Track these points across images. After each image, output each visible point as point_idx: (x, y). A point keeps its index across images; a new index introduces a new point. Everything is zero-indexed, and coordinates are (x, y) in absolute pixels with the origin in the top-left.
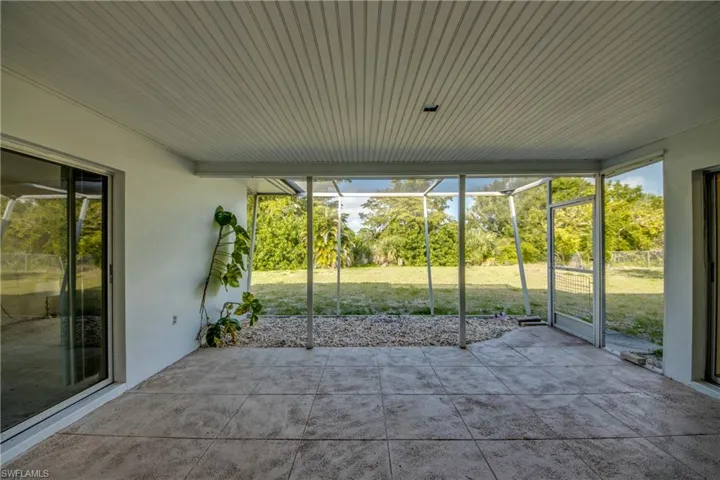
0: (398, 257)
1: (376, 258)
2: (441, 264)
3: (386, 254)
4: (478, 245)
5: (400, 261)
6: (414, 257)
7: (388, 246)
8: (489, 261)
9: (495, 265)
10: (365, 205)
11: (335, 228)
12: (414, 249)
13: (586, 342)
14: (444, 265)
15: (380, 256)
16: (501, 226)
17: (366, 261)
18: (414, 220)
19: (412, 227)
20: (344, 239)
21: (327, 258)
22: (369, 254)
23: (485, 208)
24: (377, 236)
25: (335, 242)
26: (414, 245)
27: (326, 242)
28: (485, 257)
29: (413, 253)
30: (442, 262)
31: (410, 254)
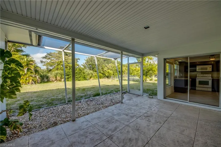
0: (61, 78)
1: (51, 79)
2: (78, 80)
3: (56, 77)
4: (89, 74)
5: (63, 80)
6: (68, 78)
7: (57, 74)
8: (92, 78)
9: (93, 80)
10: (44, 58)
11: (31, 66)
12: (68, 75)
13: (139, 95)
14: (80, 80)
15: (53, 78)
16: (93, 68)
17: (46, 80)
18: (68, 65)
19: (67, 67)
20: (36, 71)
21: (26, 80)
22: (47, 77)
23: (89, 63)
24: (51, 70)
25: (31, 72)
26: (68, 74)
27: (26, 72)
28: (91, 78)
29: (68, 77)
30: (79, 79)
31: (67, 77)
